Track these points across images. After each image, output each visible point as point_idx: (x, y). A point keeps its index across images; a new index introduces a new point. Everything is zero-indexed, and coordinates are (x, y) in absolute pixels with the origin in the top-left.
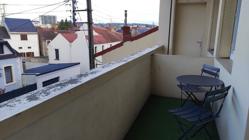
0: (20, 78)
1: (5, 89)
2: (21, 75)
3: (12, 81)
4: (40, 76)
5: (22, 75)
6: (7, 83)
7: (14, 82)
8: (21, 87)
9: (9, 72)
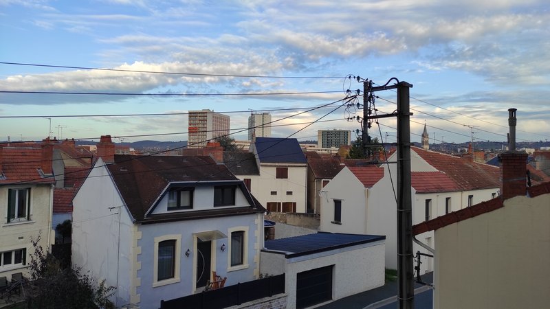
0: (257, 259)
1: (225, 278)
2: (259, 251)
3: (242, 263)
4: (293, 260)
5: (262, 251)
6: (232, 266)
7: (246, 265)
8: (257, 278)
9: (239, 241)
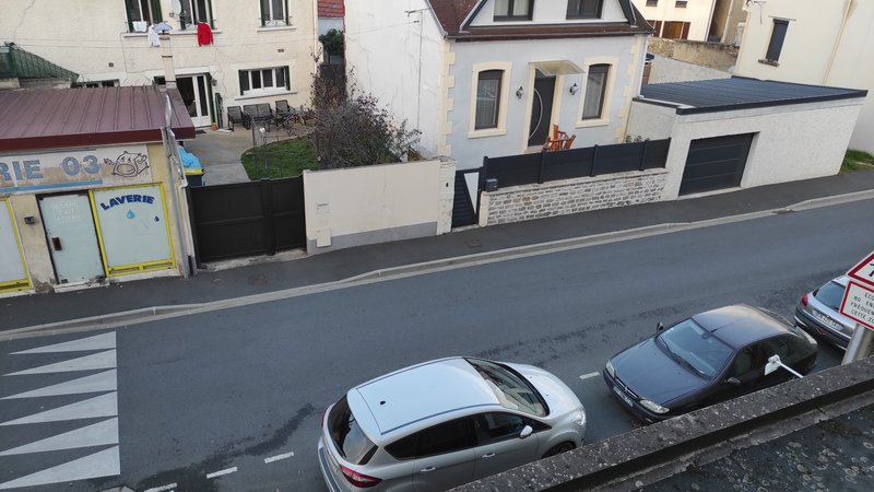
0: (624, 112)
1: (574, 137)
2: (630, 99)
3: (599, 117)
4: (689, 118)
5: (634, 99)
6: (584, 119)
7: (605, 119)
8: (620, 141)
9: (599, 83)
